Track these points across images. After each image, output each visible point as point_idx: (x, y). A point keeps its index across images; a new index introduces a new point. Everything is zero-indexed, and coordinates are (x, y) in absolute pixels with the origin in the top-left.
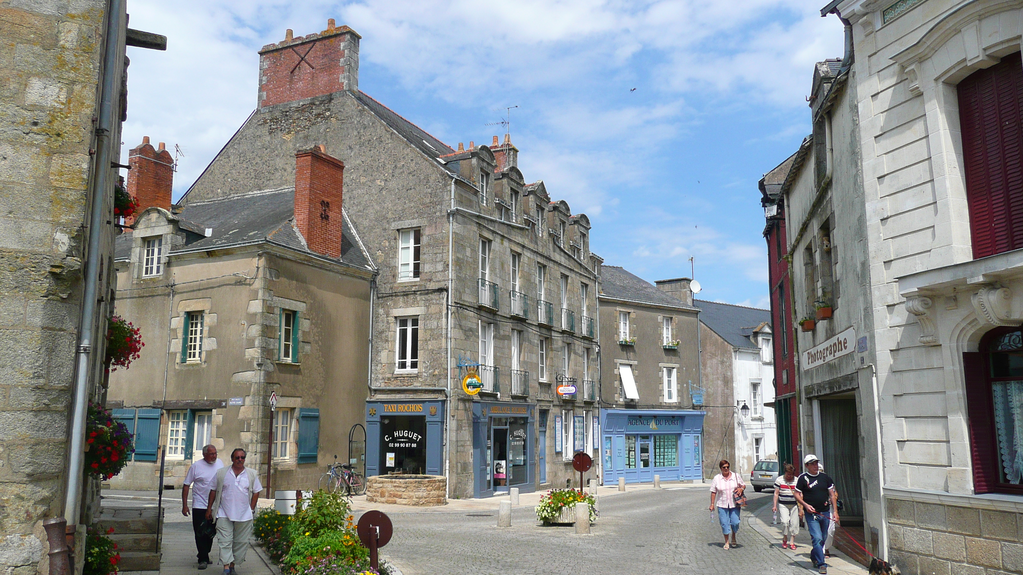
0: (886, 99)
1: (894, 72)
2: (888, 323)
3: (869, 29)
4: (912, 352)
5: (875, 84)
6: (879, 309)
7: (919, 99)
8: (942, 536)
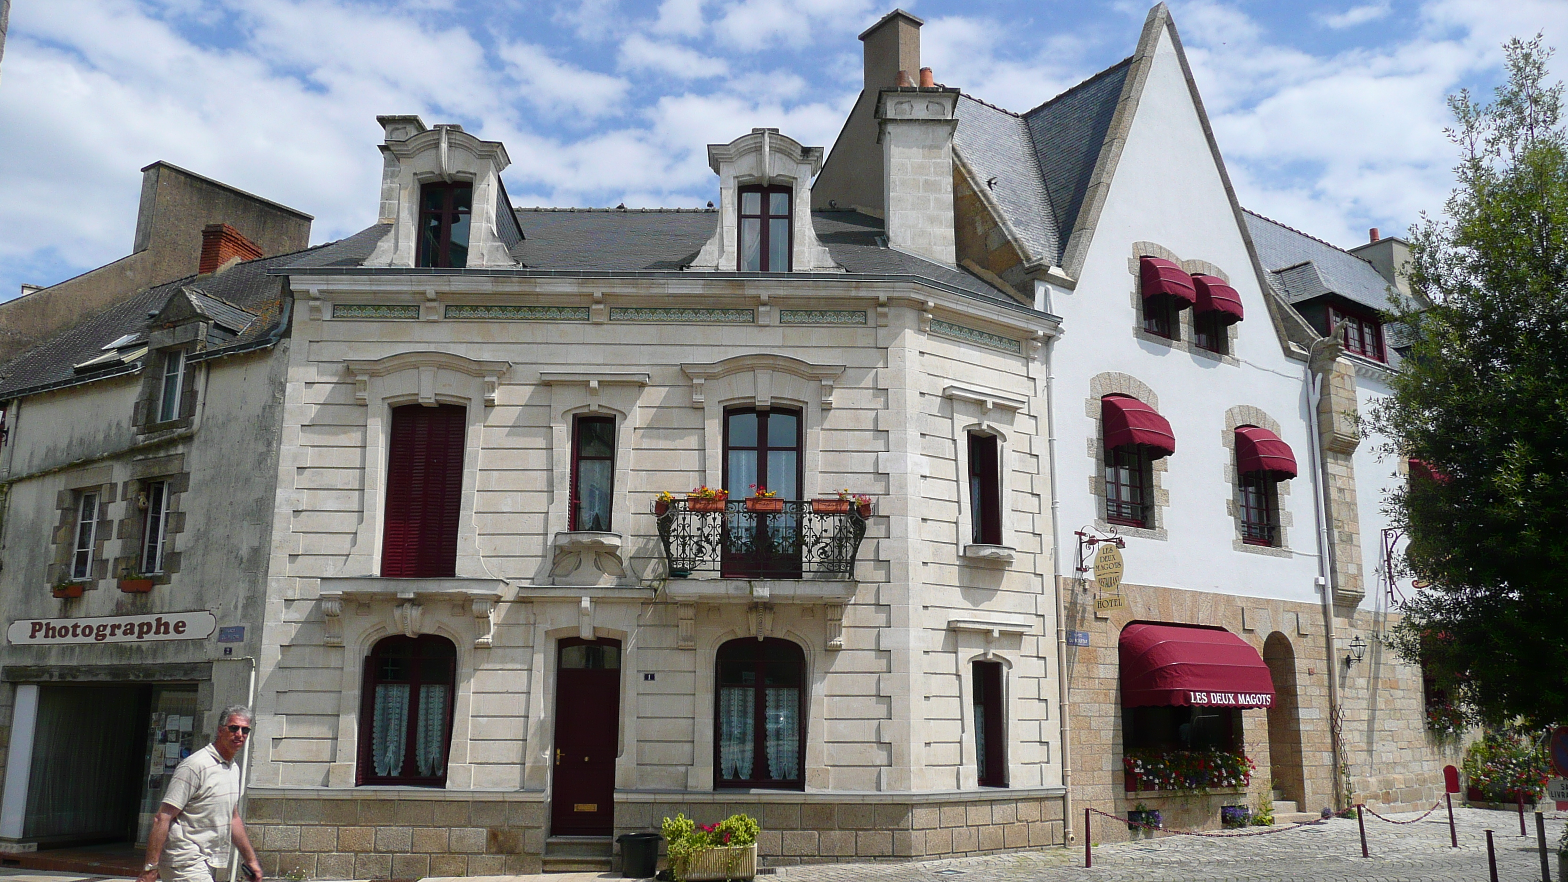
0: (323, 392)
1: (337, 371)
2: (283, 617)
3: (316, 316)
4: (307, 650)
5: (312, 373)
6: (273, 601)
7: (363, 409)
8: (312, 829)
